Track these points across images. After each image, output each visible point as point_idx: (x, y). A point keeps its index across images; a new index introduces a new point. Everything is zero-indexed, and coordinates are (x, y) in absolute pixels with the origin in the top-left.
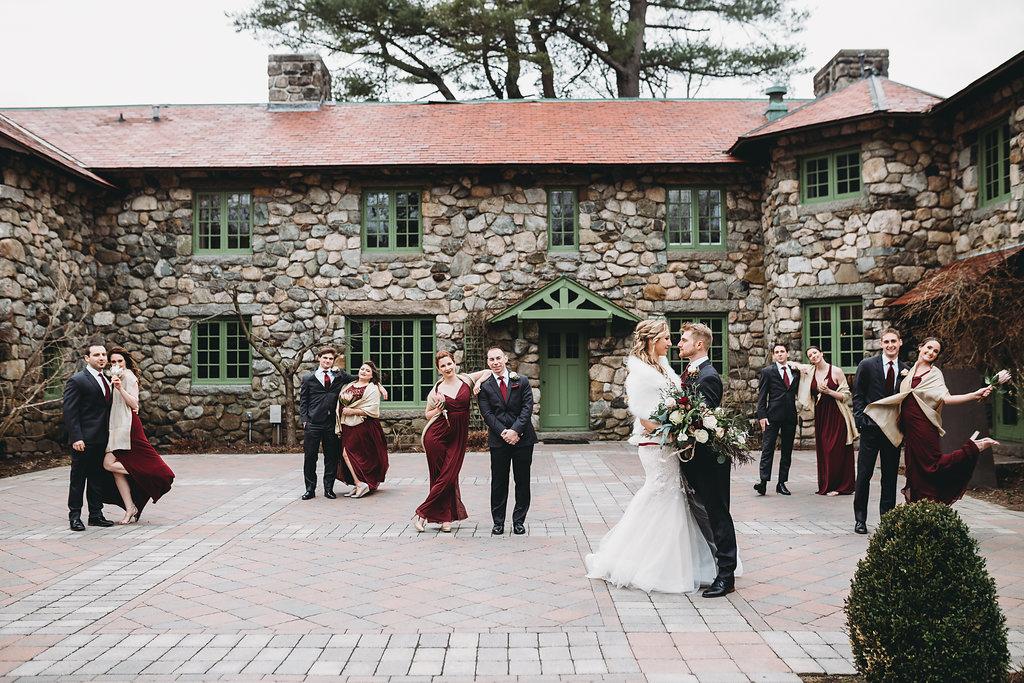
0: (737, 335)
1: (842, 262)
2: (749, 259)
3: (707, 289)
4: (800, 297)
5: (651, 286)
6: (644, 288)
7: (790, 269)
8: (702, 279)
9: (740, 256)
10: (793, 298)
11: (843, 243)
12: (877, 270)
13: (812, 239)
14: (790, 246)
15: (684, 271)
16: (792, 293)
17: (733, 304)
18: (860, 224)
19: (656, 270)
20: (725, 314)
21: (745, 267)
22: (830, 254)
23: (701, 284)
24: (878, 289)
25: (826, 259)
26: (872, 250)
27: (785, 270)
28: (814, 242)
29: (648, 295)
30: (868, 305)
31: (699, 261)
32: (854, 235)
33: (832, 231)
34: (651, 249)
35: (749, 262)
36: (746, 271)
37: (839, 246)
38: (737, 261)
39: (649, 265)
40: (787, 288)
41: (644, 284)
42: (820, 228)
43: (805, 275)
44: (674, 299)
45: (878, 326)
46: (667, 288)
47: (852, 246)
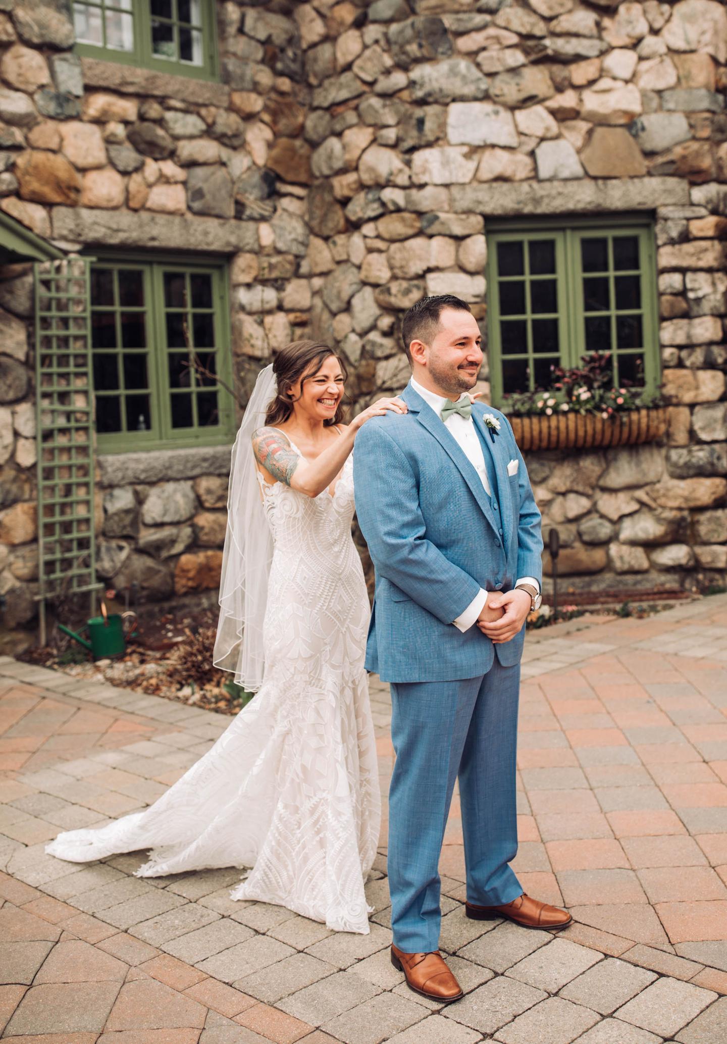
0: (261, 314)
1: (600, 121)
3: (184, 183)
4: (488, 209)
5: (39, 157)
6: (21, 160)
7: (453, 135)
8: (172, 155)
9: (256, 103)
10: (469, 212)
11: (603, 73)
12: (695, 146)
13: (517, 58)
14: (453, 72)
15: (126, 123)
16: (466, 199)
17: (246, 234)
18: (642, 27)
19: (52, 108)
20: (226, 258)
21: (268, 134)
22: (568, 100)
23: (169, 168)
24: (699, 194)
25: (553, 112)
26: (681, 94)
27: (438, 139)
28: (524, 66)
29: (35, 185)
30: (674, 234)
31: (162, 100)
32: (631, 56)
33: (574, 41)
34: (36, 40)
35: (275, 122)
36: (270, 145)
37: (592, 82)
38: (249, 117)
39: (32, 88)
40: (447, 186)
41: (17, 148)
42: (540, 29)
43: (498, 152)
44: (104, 204)
45: (701, 285)
46: (83, 170)
47: (627, 82)
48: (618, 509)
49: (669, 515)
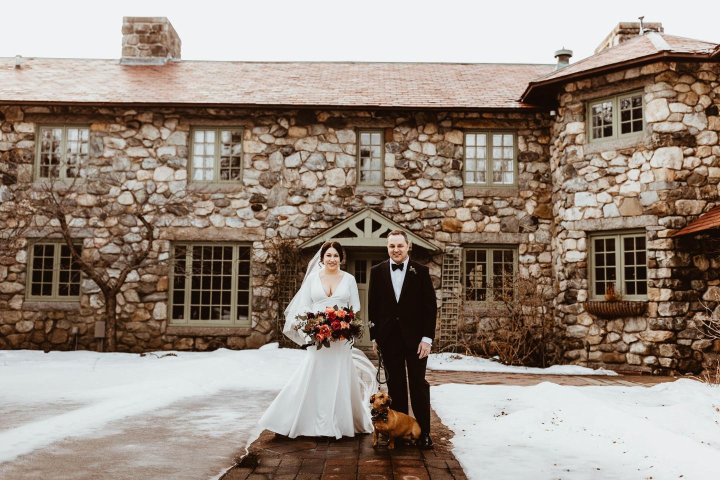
0: (528, 264)
1: (626, 197)
2: (538, 197)
3: (500, 223)
4: (586, 229)
5: (448, 219)
6: (442, 220)
7: (577, 203)
8: (495, 214)
9: (530, 193)
10: (579, 230)
11: (627, 178)
12: (660, 203)
13: (597, 175)
14: (576, 182)
15: (479, 206)
16: (579, 226)
17: (523, 238)
18: (643, 160)
19: (453, 205)
20: (517, 245)
21: (535, 203)
22: (614, 189)
23: (494, 218)
24: (661, 221)
25: (611, 194)
26: (655, 184)
27: (571, 205)
28: (599, 178)
29: (445, 228)
30: (651, 236)
31: (492, 198)
32: (638, 171)
33: (616, 168)
34: (449, 186)
35: (538, 199)
36: (535, 207)
37: (624, 182)
38: (527, 199)
39: (447, 200)
40: (573, 221)
41: (443, 217)
42: (605, 165)
43: (591, 209)
44: (469, 231)
45: (661, 256)
46: (463, 222)
47: (636, 181)
48: (629, 340)
49: (648, 343)
